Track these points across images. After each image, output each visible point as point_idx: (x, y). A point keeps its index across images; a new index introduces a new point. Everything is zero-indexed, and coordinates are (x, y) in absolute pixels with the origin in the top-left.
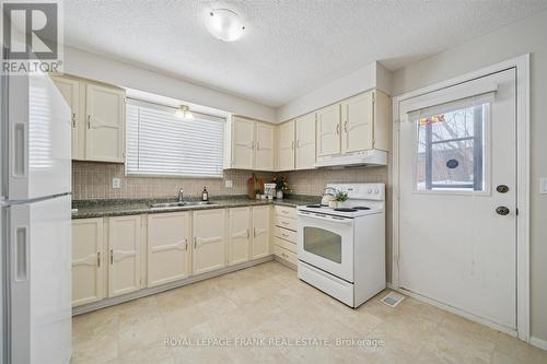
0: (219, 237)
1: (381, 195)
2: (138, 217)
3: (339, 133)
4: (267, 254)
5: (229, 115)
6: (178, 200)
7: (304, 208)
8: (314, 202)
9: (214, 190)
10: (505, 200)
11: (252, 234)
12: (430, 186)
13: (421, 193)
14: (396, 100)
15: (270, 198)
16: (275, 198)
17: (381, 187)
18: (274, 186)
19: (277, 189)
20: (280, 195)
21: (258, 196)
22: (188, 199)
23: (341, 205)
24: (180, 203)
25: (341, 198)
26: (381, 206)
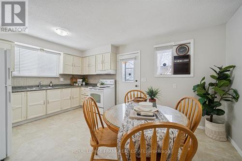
0: (58, 100)
1: (113, 83)
2: (23, 93)
3: (102, 63)
4: (78, 105)
5: (62, 53)
6: (38, 86)
7: (91, 87)
8: (95, 85)
9: (55, 82)
10: (136, 83)
11: (72, 98)
12: (126, 80)
13: (123, 82)
14: (118, 55)
15: (80, 85)
16: (82, 85)
17: (113, 80)
18: (81, 80)
19: (83, 81)
20: (84, 83)
21: (75, 84)
22: (43, 86)
23: (102, 86)
24: (40, 87)
25: (102, 84)
26: (114, 86)
